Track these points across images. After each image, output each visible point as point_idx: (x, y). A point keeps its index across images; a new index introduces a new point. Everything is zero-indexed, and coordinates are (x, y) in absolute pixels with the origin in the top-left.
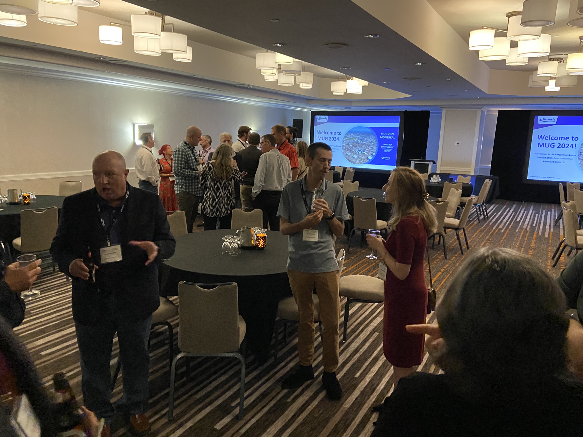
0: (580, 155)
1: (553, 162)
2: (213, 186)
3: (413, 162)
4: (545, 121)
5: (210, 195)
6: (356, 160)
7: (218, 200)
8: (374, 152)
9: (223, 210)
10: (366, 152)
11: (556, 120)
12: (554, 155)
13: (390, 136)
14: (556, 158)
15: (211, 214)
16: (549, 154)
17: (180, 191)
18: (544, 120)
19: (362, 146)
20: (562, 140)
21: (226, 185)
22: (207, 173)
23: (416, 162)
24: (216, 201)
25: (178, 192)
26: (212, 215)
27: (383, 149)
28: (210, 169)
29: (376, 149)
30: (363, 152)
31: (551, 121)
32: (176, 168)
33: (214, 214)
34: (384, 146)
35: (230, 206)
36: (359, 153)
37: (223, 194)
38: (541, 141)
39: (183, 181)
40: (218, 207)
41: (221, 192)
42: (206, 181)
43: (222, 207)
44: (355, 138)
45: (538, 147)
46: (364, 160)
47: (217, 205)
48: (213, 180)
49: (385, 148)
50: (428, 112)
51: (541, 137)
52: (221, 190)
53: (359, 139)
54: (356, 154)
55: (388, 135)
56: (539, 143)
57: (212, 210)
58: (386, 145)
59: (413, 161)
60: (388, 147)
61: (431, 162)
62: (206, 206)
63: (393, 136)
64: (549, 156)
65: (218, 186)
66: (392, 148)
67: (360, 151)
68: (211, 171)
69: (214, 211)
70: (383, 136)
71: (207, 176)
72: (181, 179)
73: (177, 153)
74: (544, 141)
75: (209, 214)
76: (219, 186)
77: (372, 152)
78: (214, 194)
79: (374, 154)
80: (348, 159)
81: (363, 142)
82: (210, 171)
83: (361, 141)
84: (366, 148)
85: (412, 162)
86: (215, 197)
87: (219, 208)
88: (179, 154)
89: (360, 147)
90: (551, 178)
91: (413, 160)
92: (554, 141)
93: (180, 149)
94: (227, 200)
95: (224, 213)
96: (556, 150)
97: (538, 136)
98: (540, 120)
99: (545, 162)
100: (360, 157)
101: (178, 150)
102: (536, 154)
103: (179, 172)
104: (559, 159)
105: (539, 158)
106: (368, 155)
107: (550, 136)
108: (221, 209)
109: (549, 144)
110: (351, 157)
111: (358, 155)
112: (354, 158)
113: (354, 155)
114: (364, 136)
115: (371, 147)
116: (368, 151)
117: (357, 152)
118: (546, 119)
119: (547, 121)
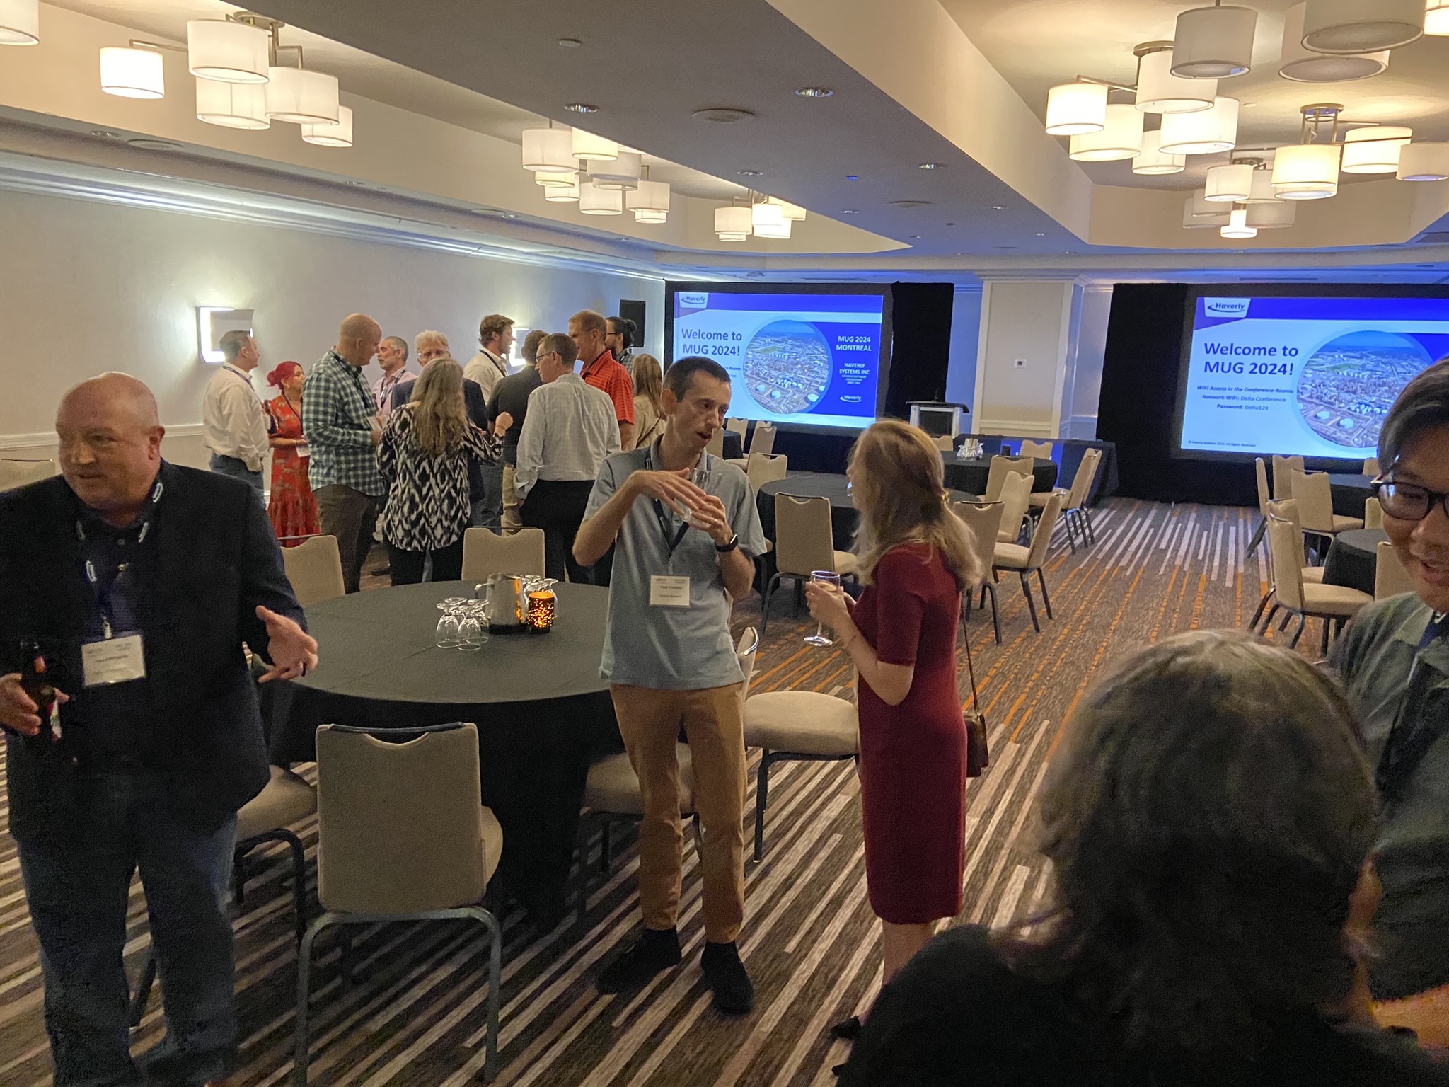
0: (1301, 390)
1: (1241, 407)
2: (413, 471)
3: (915, 409)
4: (1221, 309)
5: (403, 492)
6: (779, 403)
7: (425, 505)
8: (822, 384)
9: (439, 532)
10: (803, 385)
11: (1246, 308)
12: (1241, 390)
13: (859, 344)
14: (1246, 399)
15: (404, 542)
16: (1231, 389)
17: (323, 482)
18: (1218, 308)
19: (792, 369)
20: (1259, 354)
21: (446, 466)
22: (396, 434)
23: (923, 409)
24: (420, 509)
25: (320, 486)
26: (409, 544)
27: (843, 376)
28: (404, 424)
29: (826, 376)
30: (795, 384)
31: (1234, 309)
32: (312, 424)
33: (415, 543)
34: (847, 368)
35: (456, 522)
36: (786, 385)
37: (437, 491)
38: (1213, 358)
39: (331, 456)
40: (424, 525)
41: (434, 484)
42: (394, 457)
43: (436, 525)
44: (774, 348)
45: (1206, 371)
46: (797, 402)
47: (423, 521)
48: (412, 454)
49: (849, 374)
50: (949, 288)
51: (1211, 349)
52: (432, 480)
53: (784, 350)
54: (778, 389)
55: (854, 343)
56: (1208, 363)
57: (409, 531)
58: (850, 365)
59: (917, 406)
60: (856, 372)
61: (959, 408)
62: (393, 521)
63: (867, 344)
64: (1232, 393)
65: (424, 469)
66: (864, 375)
67: (788, 380)
68: (406, 431)
69: (415, 534)
70: (843, 343)
71: (396, 442)
72: (325, 451)
73: (313, 383)
74: (1219, 358)
75: (401, 541)
76: (428, 470)
77: (817, 382)
78: (413, 491)
79: (822, 388)
80: (758, 402)
81: (795, 358)
82: (403, 430)
83: (789, 358)
84: (802, 374)
85: (913, 407)
86: (417, 499)
87: (426, 526)
88: (318, 388)
89: (788, 371)
90: (1235, 445)
91: (915, 404)
92: (1241, 358)
93: (320, 374)
94: (450, 507)
95: (440, 541)
96: (1247, 380)
97: (1206, 345)
98: (1210, 308)
99: (1222, 407)
100: (788, 396)
101: (316, 376)
102: (1200, 388)
103: (320, 435)
104: (1253, 399)
105: (1208, 397)
106: (809, 389)
107: (1232, 345)
108: (433, 529)
109: (1230, 364)
110: (767, 396)
111: (783, 390)
112: (773, 397)
113: (773, 390)
114: (797, 344)
115: (813, 372)
116: (808, 380)
117: (779, 382)
118: (1224, 306)
119: (1226, 309)
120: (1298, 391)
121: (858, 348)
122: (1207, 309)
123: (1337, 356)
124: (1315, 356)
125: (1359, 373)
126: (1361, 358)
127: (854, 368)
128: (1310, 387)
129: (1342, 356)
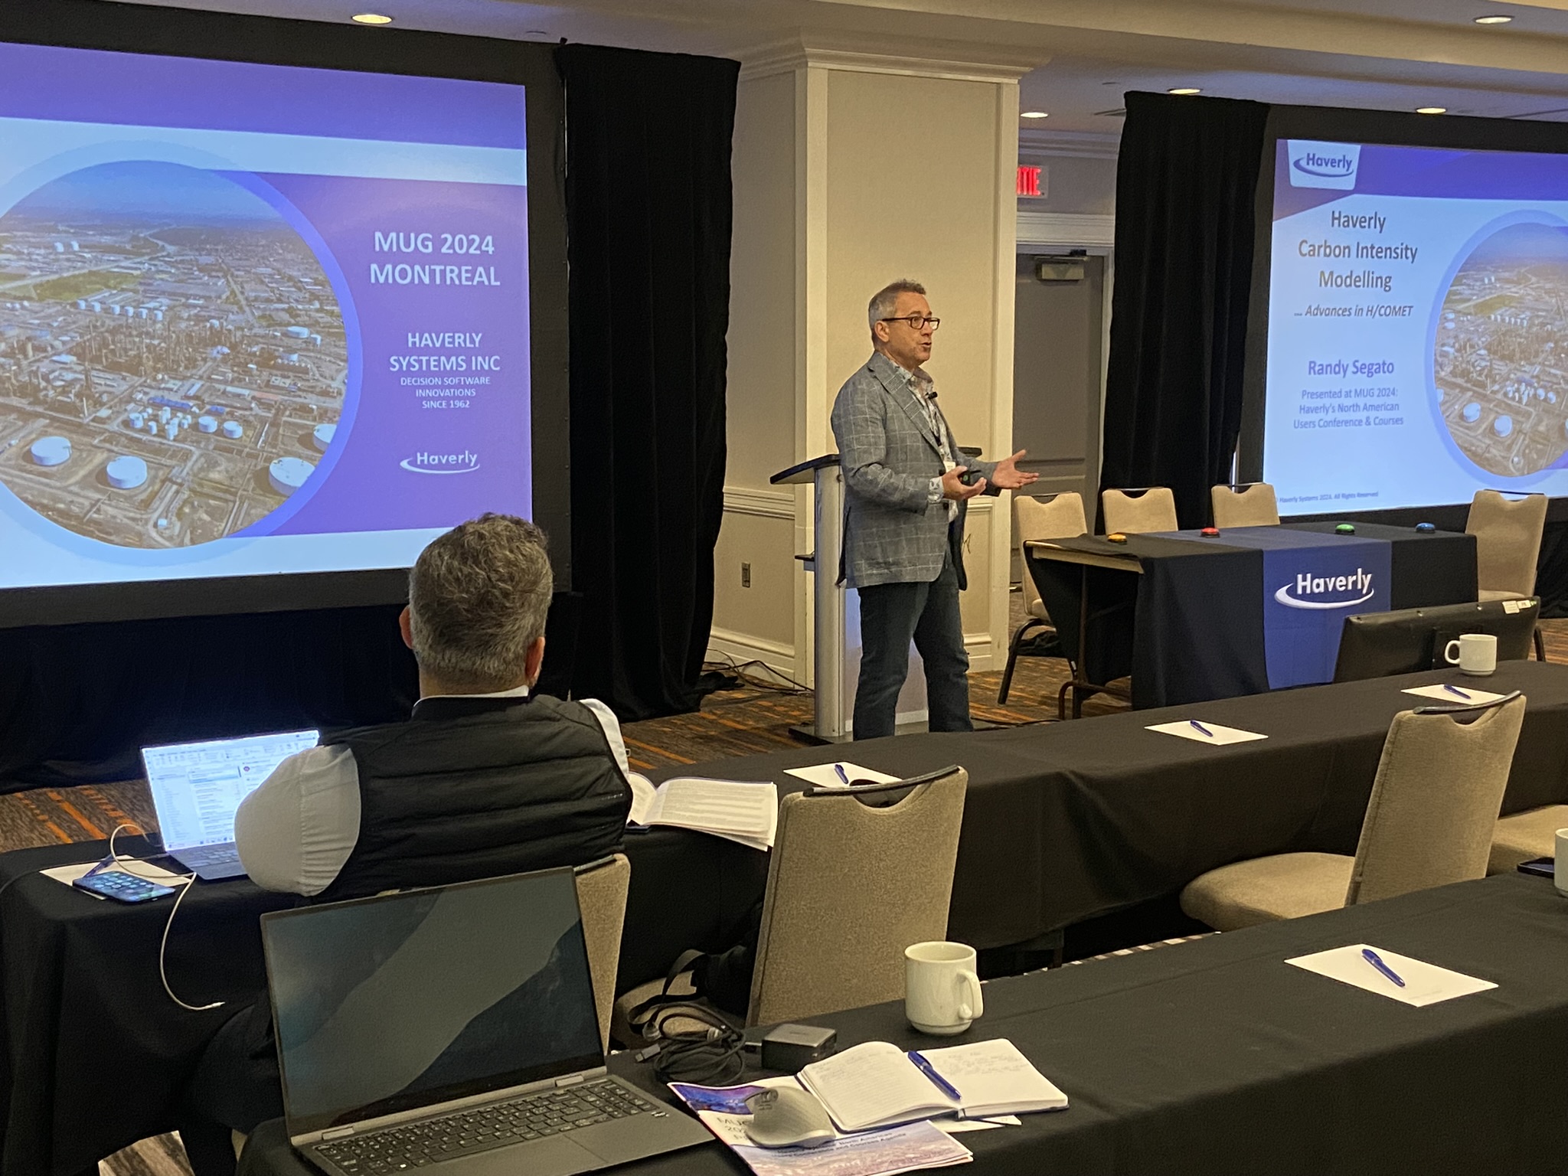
4: (1315, 168)
6: (146, 504)
8: (323, 415)
10: (246, 423)
11: (1354, 168)
13: (457, 260)
18: (1310, 167)
19: (191, 363)
27: (403, 382)
29: (337, 385)
30: (210, 423)
31: (1336, 171)
34: (416, 351)
36: (173, 431)
44: (104, 280)
46: (227, 490)
49: (429, 374)
50: (726, 71)
53: (147, 287)
54: (136, 445)
55: (437, 257)
58: (427, 340)
60: (451, 364)
63: (483, 259)
66: (481, 373)
67: (176, 408)
70: (395, 257)
77: (305, 410)
79: (325, 432)
80: (43, 508)
81: (199, 319)
83: (173, 318)
84: (237, 381)
89: (172, 372)
98: (1297, 164)
100: (183, 471)
106: (272, 441)
110: (84, 483)
111: (158, 451)
112: (118, 483)
113: (113, 455)
114: (204, 259)
115: (286, 370)
116: (268, 406)
117: (139, 420)
118: (1319, 162)
119: (1323, 169)
120: (1436, 360)
121: (452, 274)
122: (1292, 168)
123: (1486, 281)
124: (1458, 281)
125: (1517, 316)
126: (1518, 283)
127: (443, 351)
128: (1451, 350)
129: (1493, 279)
